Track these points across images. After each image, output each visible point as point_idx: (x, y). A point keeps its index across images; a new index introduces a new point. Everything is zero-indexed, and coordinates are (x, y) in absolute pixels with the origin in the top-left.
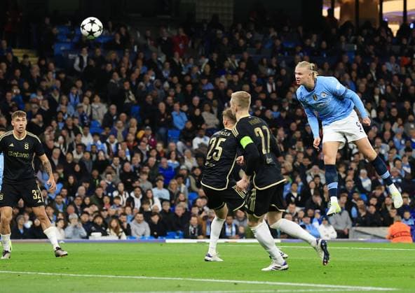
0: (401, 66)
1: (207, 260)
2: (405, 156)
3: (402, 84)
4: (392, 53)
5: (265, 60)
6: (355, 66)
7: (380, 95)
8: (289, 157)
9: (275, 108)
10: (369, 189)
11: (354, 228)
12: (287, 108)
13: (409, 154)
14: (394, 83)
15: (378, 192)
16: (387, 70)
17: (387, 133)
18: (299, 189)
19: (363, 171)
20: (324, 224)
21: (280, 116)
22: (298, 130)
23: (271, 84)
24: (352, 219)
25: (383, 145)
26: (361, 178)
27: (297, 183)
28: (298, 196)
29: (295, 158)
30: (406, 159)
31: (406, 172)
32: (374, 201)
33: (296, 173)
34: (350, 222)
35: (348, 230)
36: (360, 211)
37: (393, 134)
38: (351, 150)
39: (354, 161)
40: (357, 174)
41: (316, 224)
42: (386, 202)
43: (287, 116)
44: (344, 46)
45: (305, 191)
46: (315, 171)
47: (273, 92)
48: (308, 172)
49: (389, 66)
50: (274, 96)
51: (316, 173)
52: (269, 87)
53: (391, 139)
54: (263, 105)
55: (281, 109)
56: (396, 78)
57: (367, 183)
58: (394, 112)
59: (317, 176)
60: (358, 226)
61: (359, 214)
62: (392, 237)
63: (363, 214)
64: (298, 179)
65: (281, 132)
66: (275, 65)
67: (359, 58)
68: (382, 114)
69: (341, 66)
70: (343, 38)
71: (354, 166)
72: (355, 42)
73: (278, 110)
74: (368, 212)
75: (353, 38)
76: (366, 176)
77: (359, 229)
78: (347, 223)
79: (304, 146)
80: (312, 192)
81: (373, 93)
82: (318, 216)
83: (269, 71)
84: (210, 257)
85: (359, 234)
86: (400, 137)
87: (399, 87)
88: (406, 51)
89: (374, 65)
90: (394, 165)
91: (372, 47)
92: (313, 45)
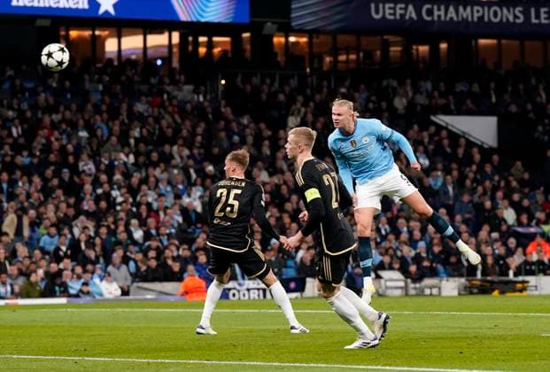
0: (153, 107)
1: (198, 333)
2: (175, 204)
3: (157, 126)
4: (141, 93)
5: (5, 102)
6: (104, 108)
7: (136, 139)
8: (51, 207)
9: (25, 153)
10: (141, 241)
11: (135, 284)
12: (38, 153)
13: (178, 201)
14: (149, 125)
15: (154, 244)
16: (139, 112)
17: (152, 179)
18: (67, 242)
19: (134, 222)
20: (107, 280)
21: (31, 163)
22: (54, 177)
23: (17, 128)
24: (131, 274)
25: (149, 192)
26: (132, 229)
27: (65, 235)
28: (67, 249)
29: (57, 208)
30: (177, 207)
31: (178, 222)
32: (152, 254)
33: (61, 226)
34: (129, 278)
35: (128, 287)
36: (140, 264)
37: (157, 181)
38: (115, 199)
39: (121, 211)
40: (127, 225)
41: (97, 280)
42: (166, 255)
43: (39, 162)
44: (87, 85)
45: (74, 244)
46: (82, 222)
47: (19, 136)
48: (74, 223)
49: (140, 107)
50: (22, 141)
51: (83, 225)
52: (14, 131)
53: (157, 186)
54: (12, 150)
55: (31, 155)
56: (151, 120)
57: (138, 234)
58: (155, 156)
59: (85, 228)
60: (139, 282)
61: (138, 268)
62: (186, 293)
63: (144, 268)
64: (66, 231)
65: (36, 179)
66: (16, 107)
67: (107, 99)
68: (142, 159)
69: (89, 107)
70: (87, 77)
71: (122, 215)
72: (100, 81)
73: (29, 156)
74: (149, 267)
75: (96, 77)
76: (137, 227)
77: (141, 284)
78: (126, 279)
79: (64, 194)
80: (83, 246)
81: (128, 137)
82: (99, 272)
83: (10, 113)
84: (203, 328)
85: (142, 291)
86: (165, 183)
87: (154, 129)
88: (155, 90)
89: (124, 106)
90: (165, 214)
91: (119, 87)
92: (54, 85)
